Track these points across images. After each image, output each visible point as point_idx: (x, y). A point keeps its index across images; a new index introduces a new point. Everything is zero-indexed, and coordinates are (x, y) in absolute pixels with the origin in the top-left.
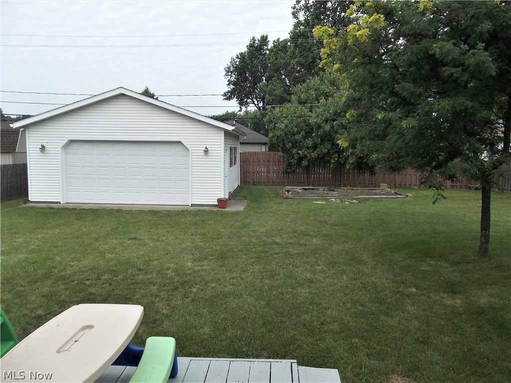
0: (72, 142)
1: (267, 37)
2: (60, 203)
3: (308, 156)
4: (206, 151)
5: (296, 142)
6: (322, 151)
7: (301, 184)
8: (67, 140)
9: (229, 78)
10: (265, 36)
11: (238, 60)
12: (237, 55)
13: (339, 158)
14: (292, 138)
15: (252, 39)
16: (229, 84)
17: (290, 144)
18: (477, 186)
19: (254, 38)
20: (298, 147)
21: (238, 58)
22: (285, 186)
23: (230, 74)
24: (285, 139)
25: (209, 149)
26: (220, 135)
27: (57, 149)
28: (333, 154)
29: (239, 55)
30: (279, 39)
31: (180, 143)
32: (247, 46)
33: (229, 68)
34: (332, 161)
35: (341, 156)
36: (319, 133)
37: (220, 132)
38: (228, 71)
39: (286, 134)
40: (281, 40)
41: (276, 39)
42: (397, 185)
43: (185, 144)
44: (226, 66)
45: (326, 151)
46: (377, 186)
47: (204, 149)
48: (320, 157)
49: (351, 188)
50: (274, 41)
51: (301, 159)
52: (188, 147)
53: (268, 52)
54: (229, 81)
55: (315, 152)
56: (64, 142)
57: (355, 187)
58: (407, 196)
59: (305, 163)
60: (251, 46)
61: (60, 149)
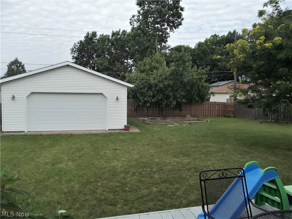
0: (33, 93)
1: (96, 33)
2: (24, 132)
3: (150, 101)
4: (117, 99)
5: (142, 93)
6: (158, 98)
7: (144, 116)
8: (30, 92)
9: (73, 55)
10: (95, 31)
11: (79, 45)
12: (78, 42)
13: (167, 102)
14: (140, 91)
15: (87, 33)
16: (73, 59)
17: (140, 95)
18: (229, 115)
19: (88, 33)
20: (143, 96)
21: (79, 43)
22: (138, 118)
23: (73, 52)
24: (137, 91)
25: (119, 97)
26: (125, 90)
27: (23, 98)
28: (164, 100)
29: (79, 42)
30: (103, 34)
31: (102, 94)
32: (84, 37)
33: (73, 49)
34: (163, 104)
35: (168, 101)
36: (157, 89)
37: (125, 88)
38: (72, 50)
39: (138, 89)
40: (104, 35)
41: (101, 34)
42: (192, 115)
43: (105, 94)
44: (72, 48)
45: (160, 98)
46: (185, 116)
47: (116, 97)
48: (157, 101)
49: (172, 118)
50: (100, 35)
51: (145, 102)
52: (107, 96)
53: (96, 41)
54: (73, 56)
55: (155, 99)
56: (28, 94)
57: (175, 117)
58: (207, 121)
59: (148, 105)
60: (87, 37)
61: (25, 98)
